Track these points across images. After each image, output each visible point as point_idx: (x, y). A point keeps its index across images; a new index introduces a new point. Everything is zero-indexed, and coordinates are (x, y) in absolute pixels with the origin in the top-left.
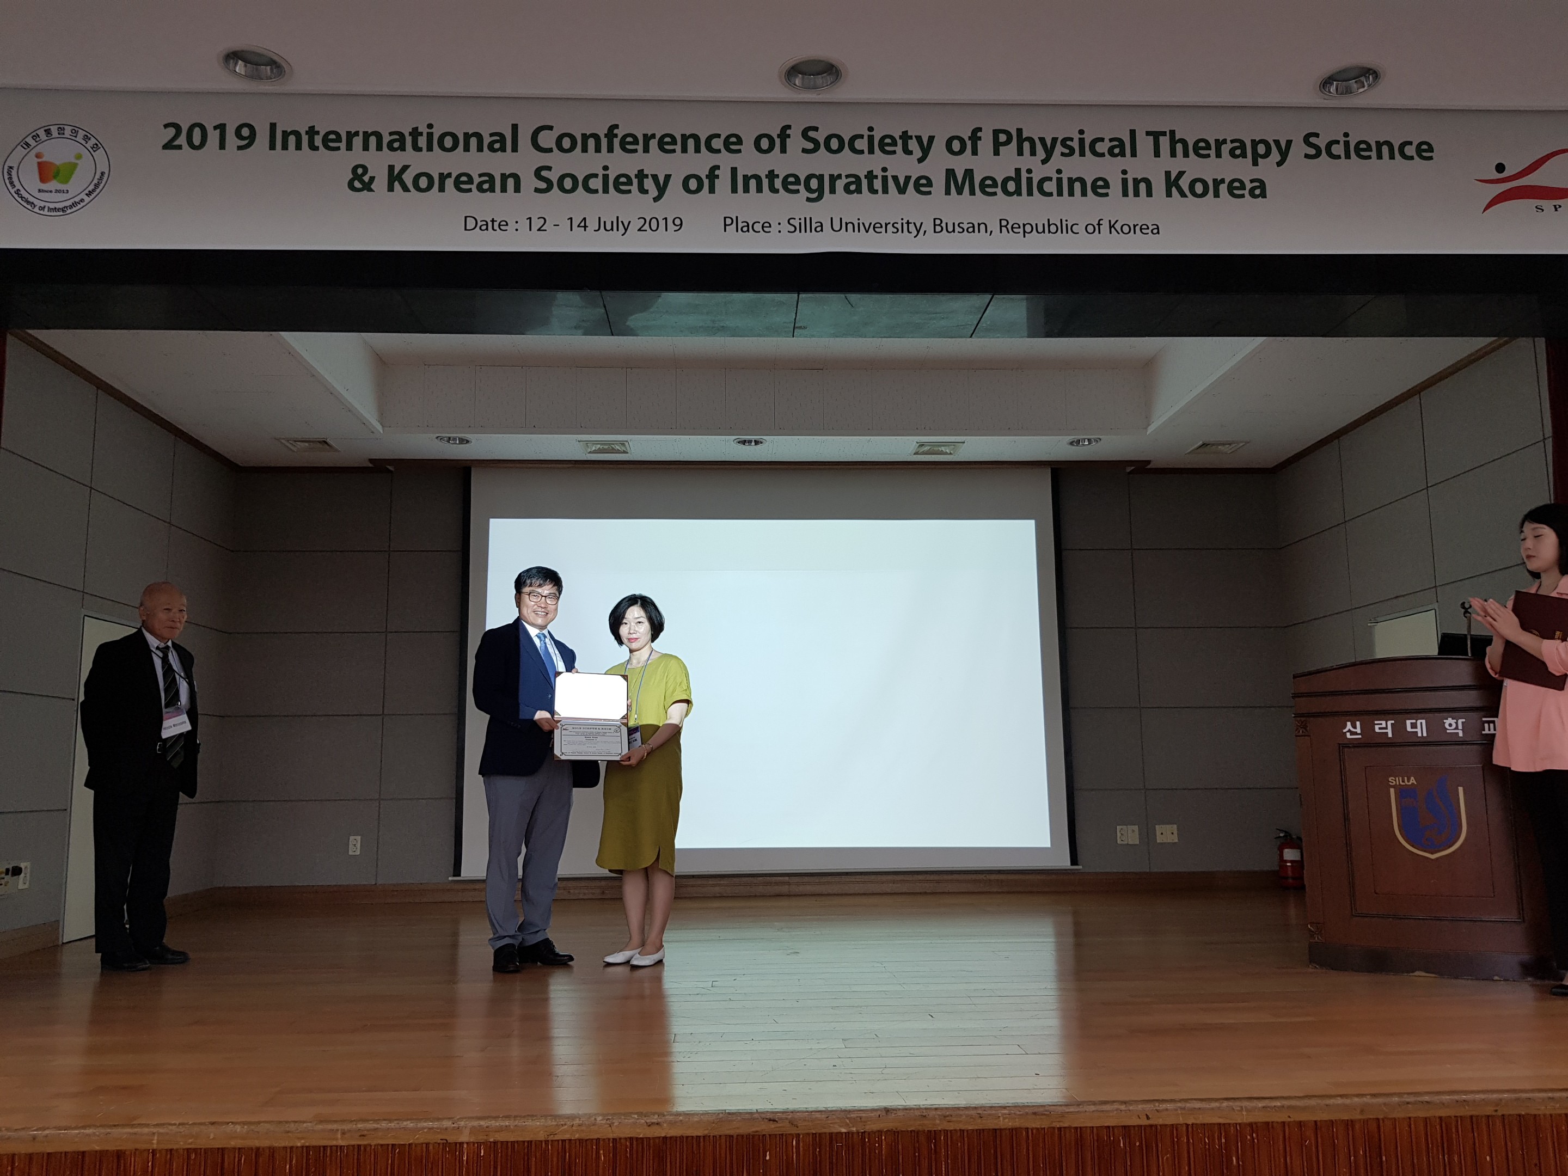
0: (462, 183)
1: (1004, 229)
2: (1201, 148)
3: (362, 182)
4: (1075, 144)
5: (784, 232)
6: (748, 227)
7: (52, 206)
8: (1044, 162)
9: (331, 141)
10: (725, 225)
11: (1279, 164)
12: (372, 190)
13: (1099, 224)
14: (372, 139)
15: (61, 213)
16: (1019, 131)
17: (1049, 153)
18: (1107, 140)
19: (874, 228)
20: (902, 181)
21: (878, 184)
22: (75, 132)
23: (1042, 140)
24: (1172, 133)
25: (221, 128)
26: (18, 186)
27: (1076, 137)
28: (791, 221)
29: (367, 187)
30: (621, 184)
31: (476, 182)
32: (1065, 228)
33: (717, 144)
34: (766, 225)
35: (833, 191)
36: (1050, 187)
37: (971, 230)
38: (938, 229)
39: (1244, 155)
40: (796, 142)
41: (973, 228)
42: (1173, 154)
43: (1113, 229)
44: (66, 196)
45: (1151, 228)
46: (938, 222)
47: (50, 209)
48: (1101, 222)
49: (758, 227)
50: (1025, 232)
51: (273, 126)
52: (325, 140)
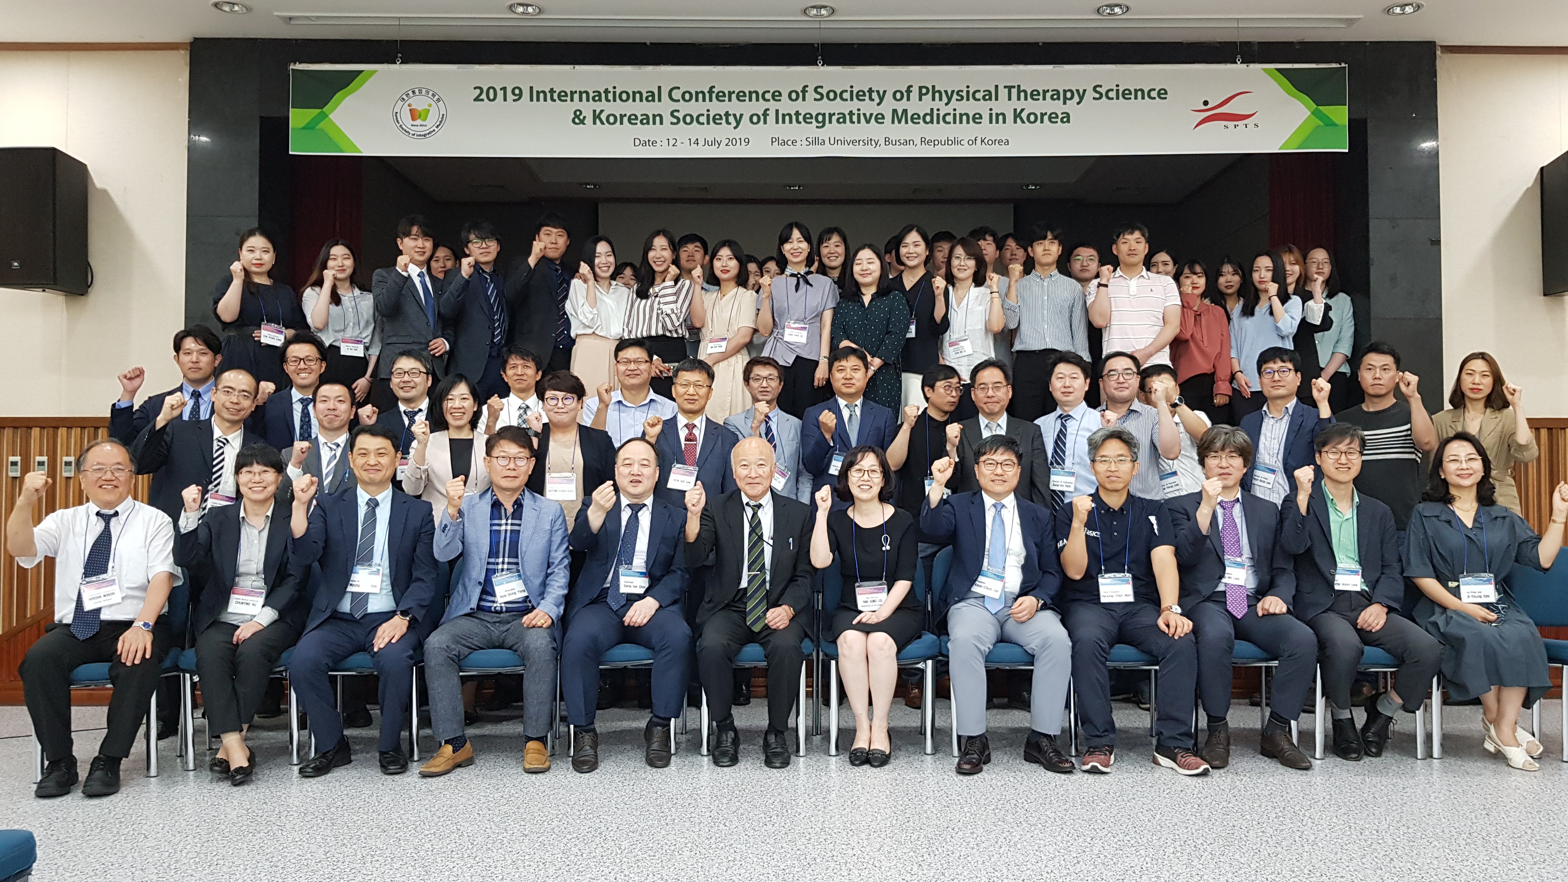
0: (632, 119)
1: (923, 143)
2: (1034, 95)
3: (579, 119)
4: (964, 94)
5: (804, 145)
6: (785, 143)
7: (418, 133)
8: (947, 104)
10: (772, 142)
11: (1078, 103)
12: (585, 124)
15: (424, 137)
16: (934, 87)
17: (950, 99)
19: (853, 144)
20: (868, 116)
21: (855, 118)
22: (427, 92)
23: (946, 92)
24: (1019, 86)
25: (504, 89)
26: (401, 123)
27: (965, 89)
28: (808, 139)
29: (582, 122)
30: (717, 118)
31: (639, 119)
33: (768, 96)
34: (794, 141)
35: (830, 122)
36: (949, 119)
37: (905, 143)
38: (887, 144)
39: (1058, 98)
40: (811, 94)
42: (1019, 99)
43: (983, 142)
44: (426, 128)
46: (887, 139)
47: (418, 135)
48: (977, 138)
49: (790, 143)
50: (934, 143)
51: (531, 87)
52: (559, 96)
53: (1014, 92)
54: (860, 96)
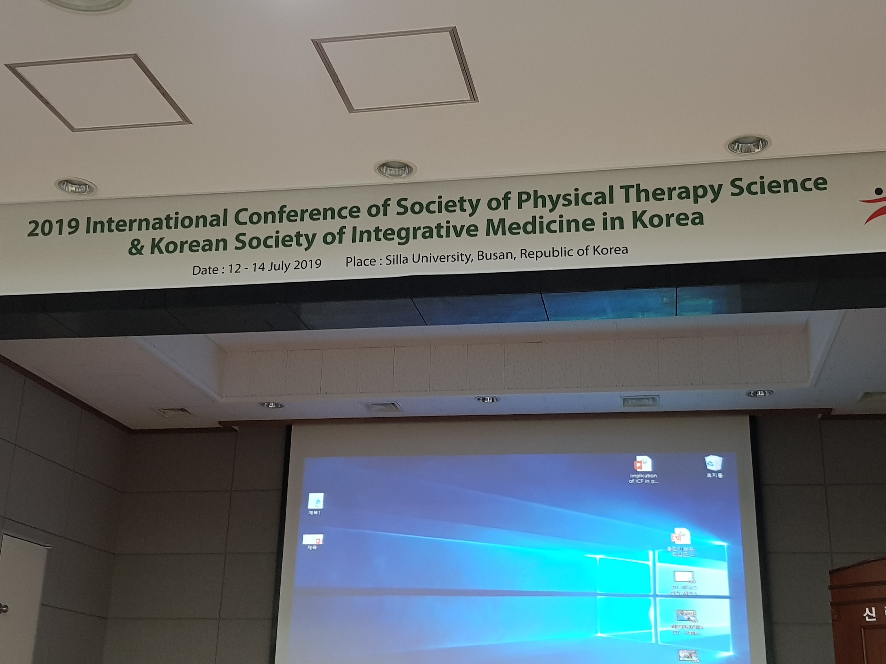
0: (193, 246)
1: (523, 256)
2: (658, 194)
3: (137, 249)
4: (572, 198)
5: (384, 265)
6: (361, 263)
8: (551, 211)
9: (121, 226)
10: (347, 262)
11: (713, 201)
12: (142, 254)
14: (144, 223)
16: (536, 192)
17: (555, 205)
18: (593, 194)
19: (440, 259)
20: (459, 229)
21: (443, 232)
23: (550, 197)
24: (638, 185)
25: (60, 222)
27: (573, 193)
28: (388, 258)
29: (139, 252)
30: (286, 241)
31: (201, 246)
32: (564, 253)
33: (345, 213)
34: (373, 260)
35: (415, 237)
36: (555, 227)
37: (501, 257)
38: (481, 257)
39: (688, 197)
40: (393, 208)
41: (503, 257)
42: (639, 200)
43: (596, 252)
46: (481, 253)
48: (588, 248)
49: (367, 262)
50: (537, 257)
51: (89, 219)
52: (118, 225)
53: (633, 192)
54: (449, 207)
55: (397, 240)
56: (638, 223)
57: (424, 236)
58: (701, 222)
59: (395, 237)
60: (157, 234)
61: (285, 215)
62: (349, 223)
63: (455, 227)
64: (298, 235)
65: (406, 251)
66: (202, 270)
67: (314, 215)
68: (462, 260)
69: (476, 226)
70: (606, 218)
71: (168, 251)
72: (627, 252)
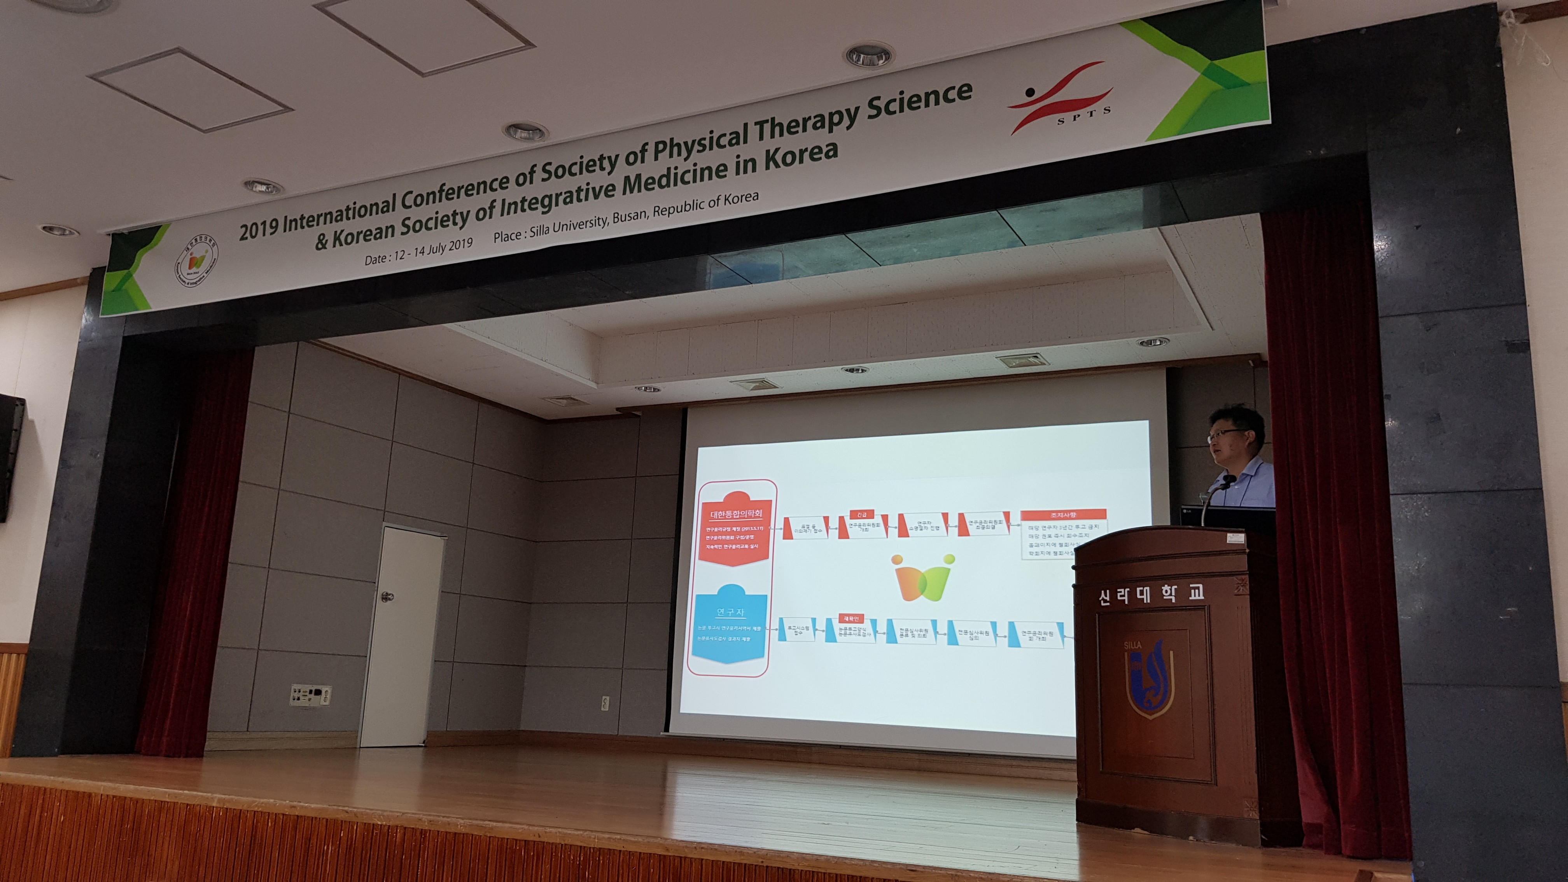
0: (367, 235)
1: (656, 213)
2: (792, 128)
3: (322, 244)
4: (707, 142)
5: (528, 237)
6: (508, 238)
7: (192, 281)
8: (686, 159)
9: (310, 221)
10: (495, 238)
11: (848, 128)
12: (326, 248)
13: (718, 199)
14: (328, 216)
15: (195, 285)
16: (672, 140)
17: (689, 152)
18: (728, 135)
19: (579, 225)
20: (597, 190)
21: (583, 195)
22: (207, 238)
23: (686, 143)
24: (773, 119)
25: (264, 223)
26: (180, 273)
27: (708, 136)
28: (533, 230)
29: (324, 247)
30: (443, 222)
31: (373, 235)
32: (696, 205)
33: (496, 185)
34: (519, 234)
35: (557, 205)
36: (689, 177)
37: (636, 217)
38: (616, 220)
39: (823, 126)
40: (539, 174)
41: (637, 216)
42: (772, 136)
43: (727, 202)
44: (197, 275)
45: (753, 196)
46: (616, 215)
47: (191, 284)
48: (720, 197)
49: (513, 237)
50: (669, 213)
51: (286, 217)
52: (308, 222)
53: (767, 127)
55: (541, 209)
56: (771, 163)
57: (565, 203)
58: (835, 155)
59: (539, 206)
60: (337, 227)
61: (444, 194)
62: (499, 195)
63: (594, 189)
64: (455, 214)
65: (548, 220)
66: (373, 260)
67: (469, 190)
68: (599, 225)
69: (613, 185)
70: (739, 162)
71: (347, 243)
72: (757, 199)
